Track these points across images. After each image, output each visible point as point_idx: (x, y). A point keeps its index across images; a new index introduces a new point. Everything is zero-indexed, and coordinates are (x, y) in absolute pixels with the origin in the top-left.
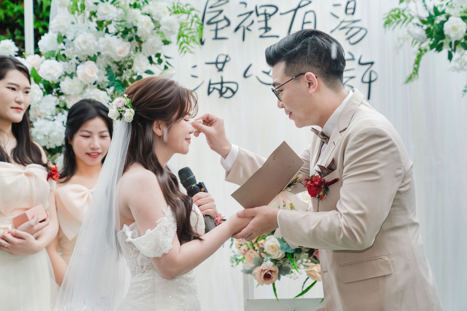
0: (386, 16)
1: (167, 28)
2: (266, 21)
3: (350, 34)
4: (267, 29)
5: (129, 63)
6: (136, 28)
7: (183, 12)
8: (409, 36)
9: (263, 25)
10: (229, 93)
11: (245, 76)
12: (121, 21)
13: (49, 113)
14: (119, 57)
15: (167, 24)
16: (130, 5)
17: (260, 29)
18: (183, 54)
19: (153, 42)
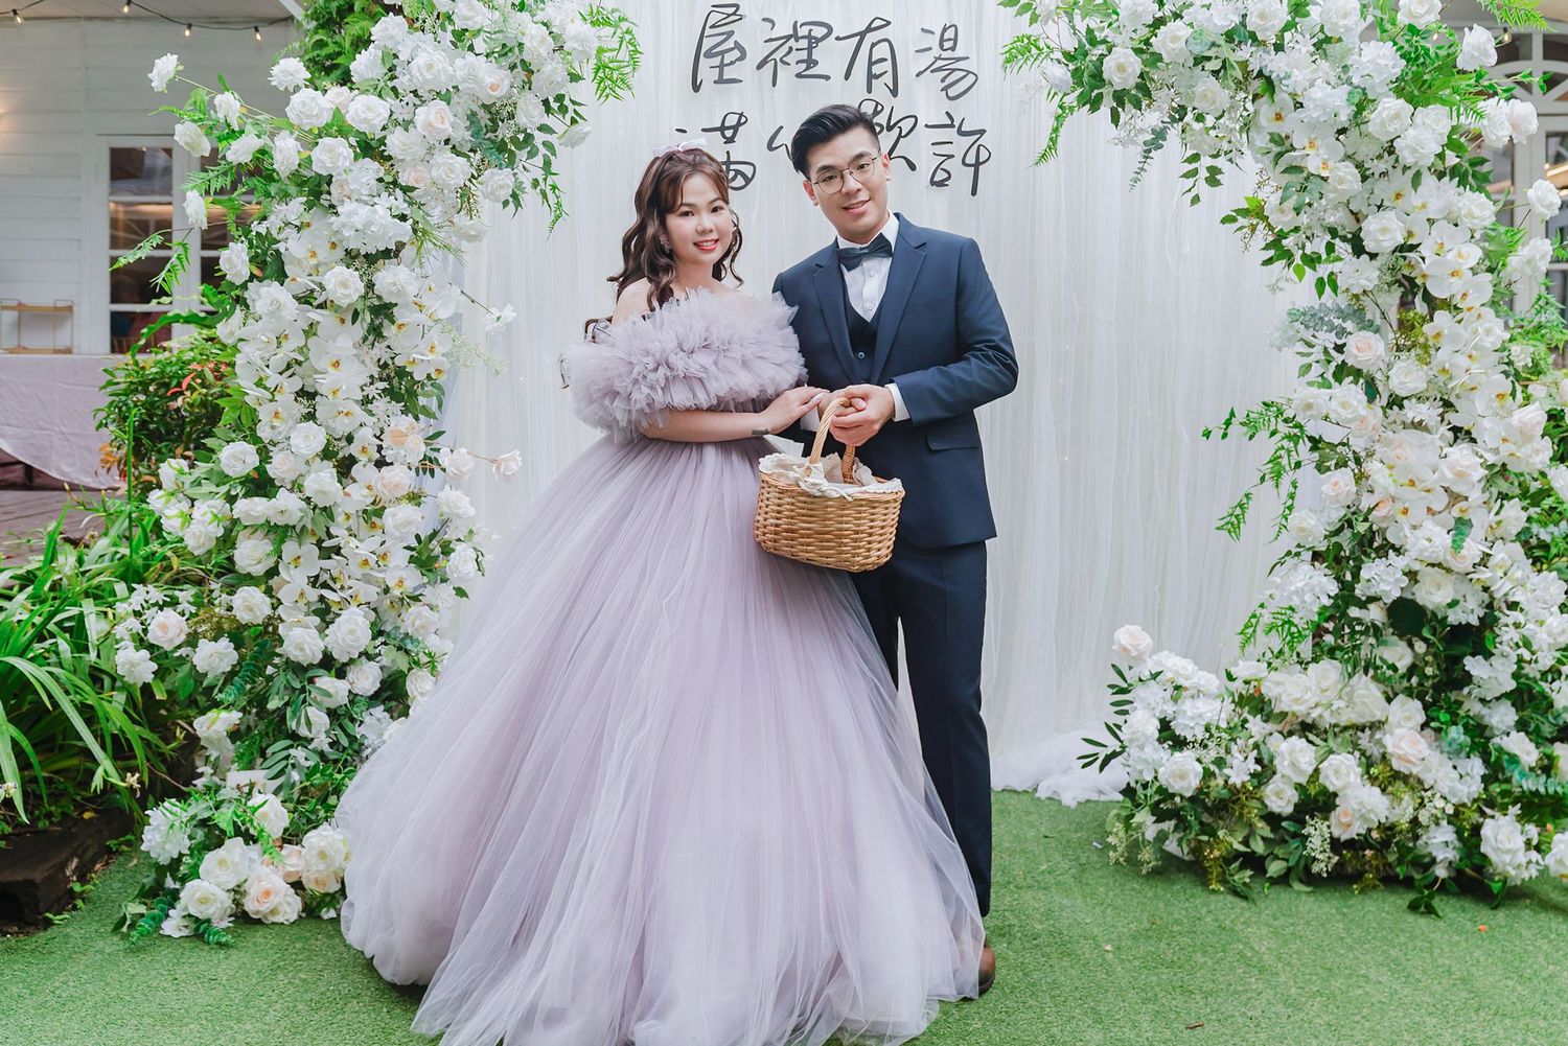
0: (1007, 49)
1: (576, 45)
2: (810, 49)
4: (811, 62)
5: (510, 109)
6: (520, 43)
7: (607, 22)
9: (804, 55)
10: (740, 182)
11: (770, 147)
12: (494, 33)
13: (364, 191)
14: (491, 96)
15: (575, 38)
17: (799, 62)
19: (551, 72)
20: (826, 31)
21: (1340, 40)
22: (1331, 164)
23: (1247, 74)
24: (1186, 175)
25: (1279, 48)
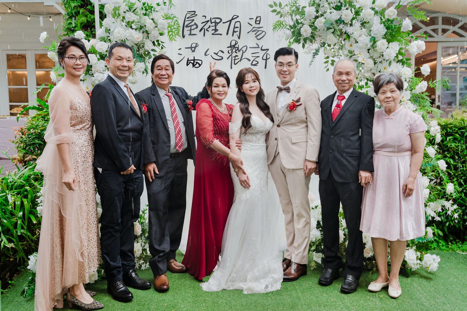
0: (274, 25)
1: (161, 26)
2: (215, 26)
3: (257, 34)
4: (216, 30)
5: (143, 45)
6: (145, 25)
7: (170, 18)
8: (285, 35)
9: (214, 28)
10: (198, 65)
11: (205, 55)
12: (138, 22)
13: (101, 70)
14: (137, 41)
15: (161, 24)
16: (143, 14)
17: (212, 30)
18: (171, 41)
19: (154, 34)
20: (220, 20)
21: (368, 22)
22: (365, 59)
23: (342, 33)
24: (325, 63)
25: (351, 25)
